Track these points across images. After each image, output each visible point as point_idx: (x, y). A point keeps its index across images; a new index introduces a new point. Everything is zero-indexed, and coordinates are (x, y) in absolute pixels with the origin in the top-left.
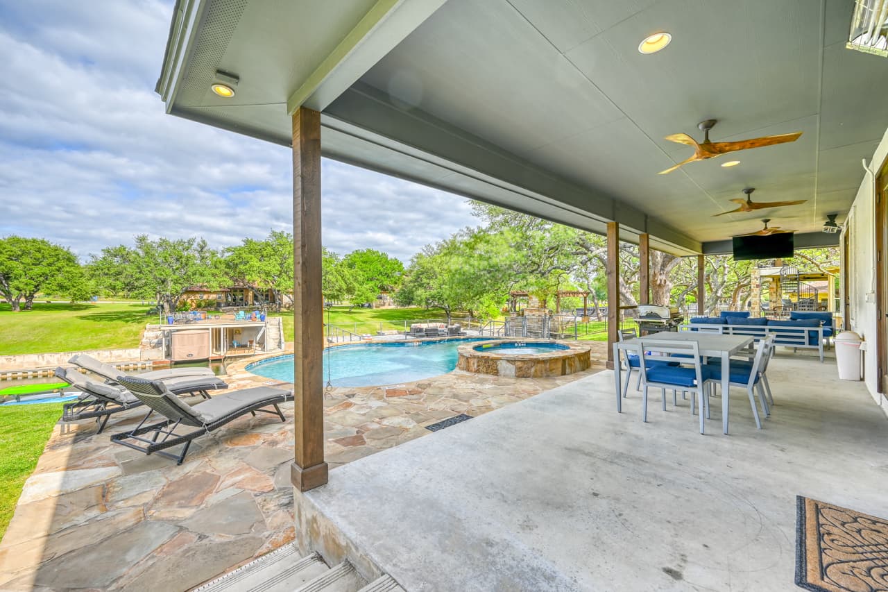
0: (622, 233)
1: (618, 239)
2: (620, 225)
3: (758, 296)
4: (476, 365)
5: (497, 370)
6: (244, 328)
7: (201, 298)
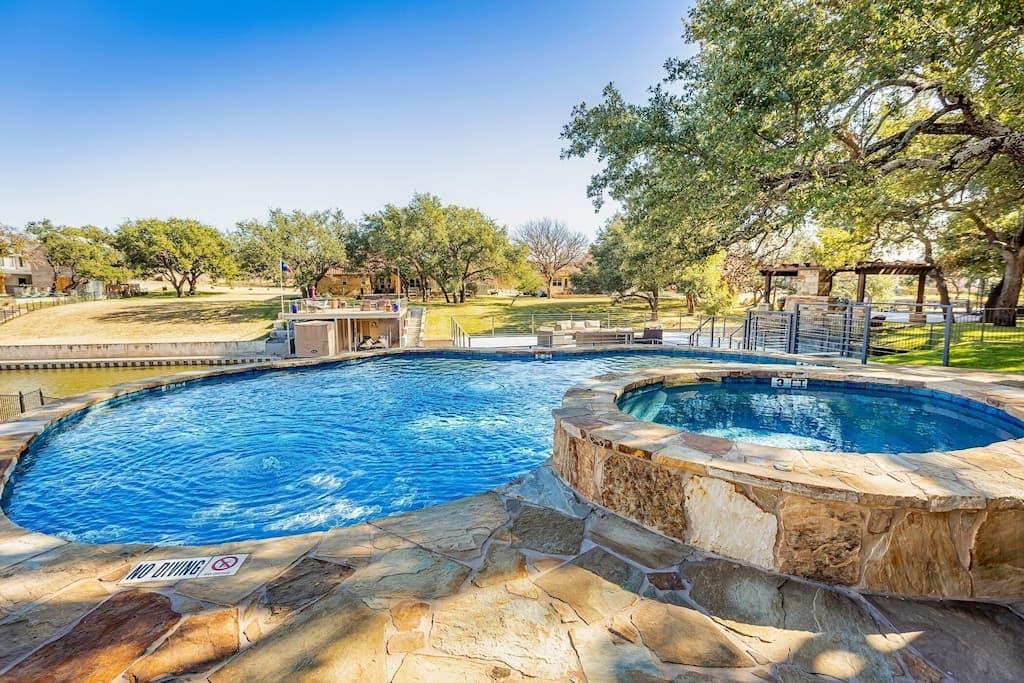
4: (599, 475)
5: (682, 512)
6: (380, 320)
7: (344, 283)
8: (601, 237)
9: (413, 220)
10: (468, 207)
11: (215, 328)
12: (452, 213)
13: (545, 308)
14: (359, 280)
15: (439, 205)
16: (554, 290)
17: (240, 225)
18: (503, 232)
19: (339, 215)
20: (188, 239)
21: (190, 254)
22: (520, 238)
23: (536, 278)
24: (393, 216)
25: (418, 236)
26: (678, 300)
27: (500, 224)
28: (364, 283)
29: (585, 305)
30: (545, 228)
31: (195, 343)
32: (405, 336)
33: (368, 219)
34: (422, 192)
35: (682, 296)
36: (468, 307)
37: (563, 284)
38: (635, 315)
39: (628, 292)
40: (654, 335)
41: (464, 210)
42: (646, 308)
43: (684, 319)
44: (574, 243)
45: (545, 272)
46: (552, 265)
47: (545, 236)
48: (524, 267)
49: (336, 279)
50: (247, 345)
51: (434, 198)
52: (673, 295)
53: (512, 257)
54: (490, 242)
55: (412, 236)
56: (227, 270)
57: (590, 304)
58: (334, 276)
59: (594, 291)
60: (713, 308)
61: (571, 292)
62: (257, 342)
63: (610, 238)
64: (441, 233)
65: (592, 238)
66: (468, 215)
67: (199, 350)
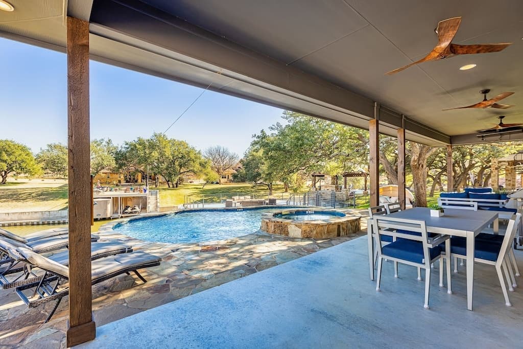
0: (381, 128)
1: (378, 133)
2: (380, 122)
3: (496, 176)
4: (273, 228)
5: (288, 231)
6: (134, 197)
7: (108, 177)
8: (246, 156)
9: (152, 146)
10: (181, 140)
11: (32, 204)
12: (173, 142)
13: (220, 190)
14: (118, 176)
15: (167, 139)
16: (223, 180)
17: (50, 146)
18: (199, 153)
19: (109, 142)
20: (6, 151)
21: (7, 160)
22: (206, 155)
23: (214, 175)
24: (141, 143)
25: (155, 154)
26: (281, 185)
27: (198, 149)
28: (120, 177)
29: (239, 188)
30: (218, 151)
31: (22, 213)
32: (149, 205)
33: (127, 144)
34: (158, 132)
35: (282, 183)
36: (181, 190)
37: (227, 177)
38: (262, 192)
39: (259, 182)
40: (273, 201)
41: (178, 141)
42: (267, 189)
43: (284, 194)
44: (232, 158)
45: (218, 172)
46: (222, 168)
47: (219, 154)
48: (209, 169)
49: (105, 175)
50: (55, 213)
51: (164, 135)
52: (278, 182)
53: (203, 165)
54: (193, 158)
55: (153, 154)
56: (32, 170)
57: (241, 187)
58: (103, 173)
59: (243, 181)
60: (296, 189)
61: (231, 181)
62: (62, 211)
63: (250, 157)
64: (168, 153)
65: (242, 157)
66: (181, 144)
67: (24, 217)
